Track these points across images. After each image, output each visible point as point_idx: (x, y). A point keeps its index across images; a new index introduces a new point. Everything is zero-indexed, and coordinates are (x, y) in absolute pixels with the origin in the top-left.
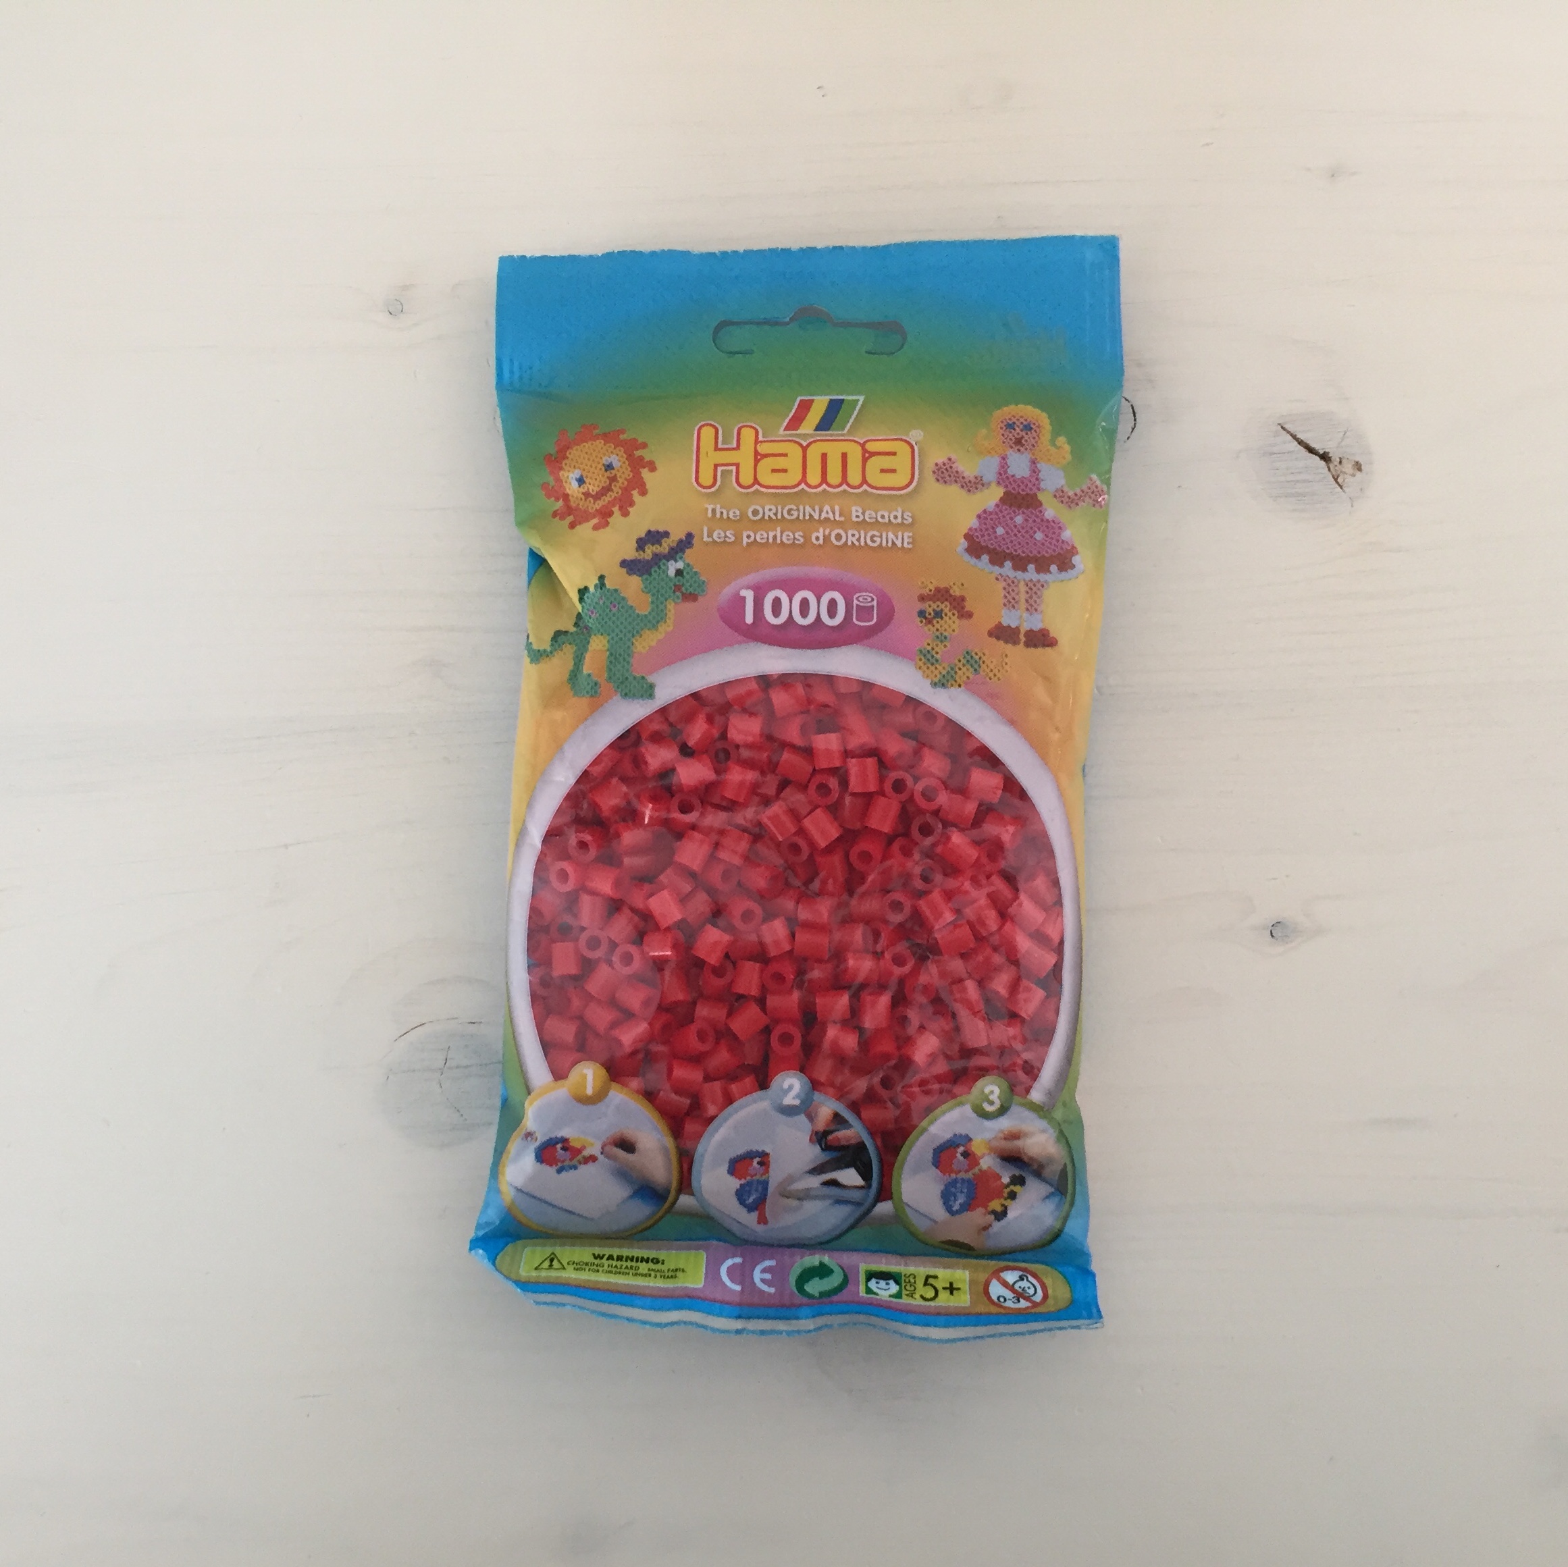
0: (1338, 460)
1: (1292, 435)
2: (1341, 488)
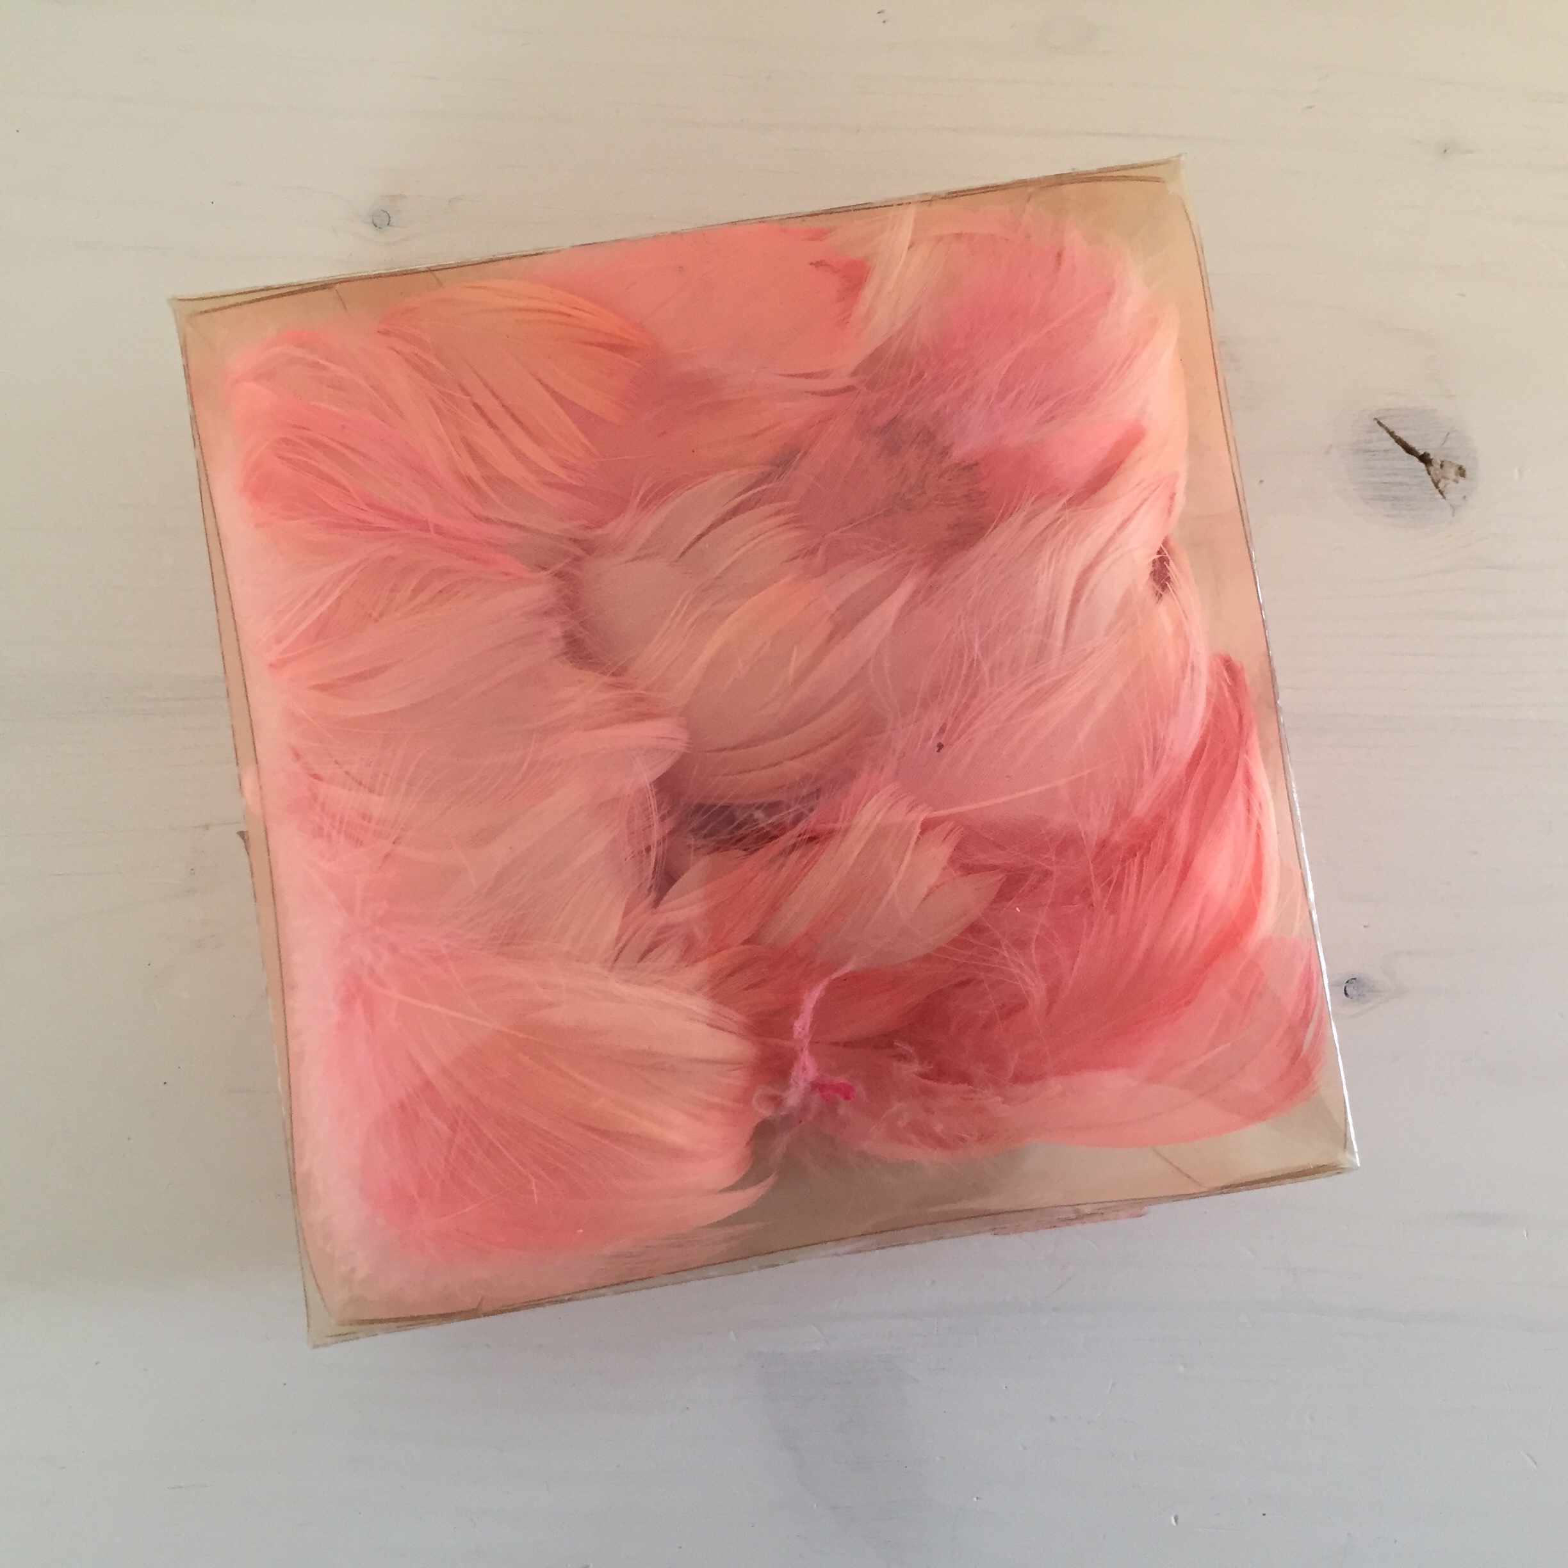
0: (1439, 462)
1: (1388, 432)
2: (1442, 494)
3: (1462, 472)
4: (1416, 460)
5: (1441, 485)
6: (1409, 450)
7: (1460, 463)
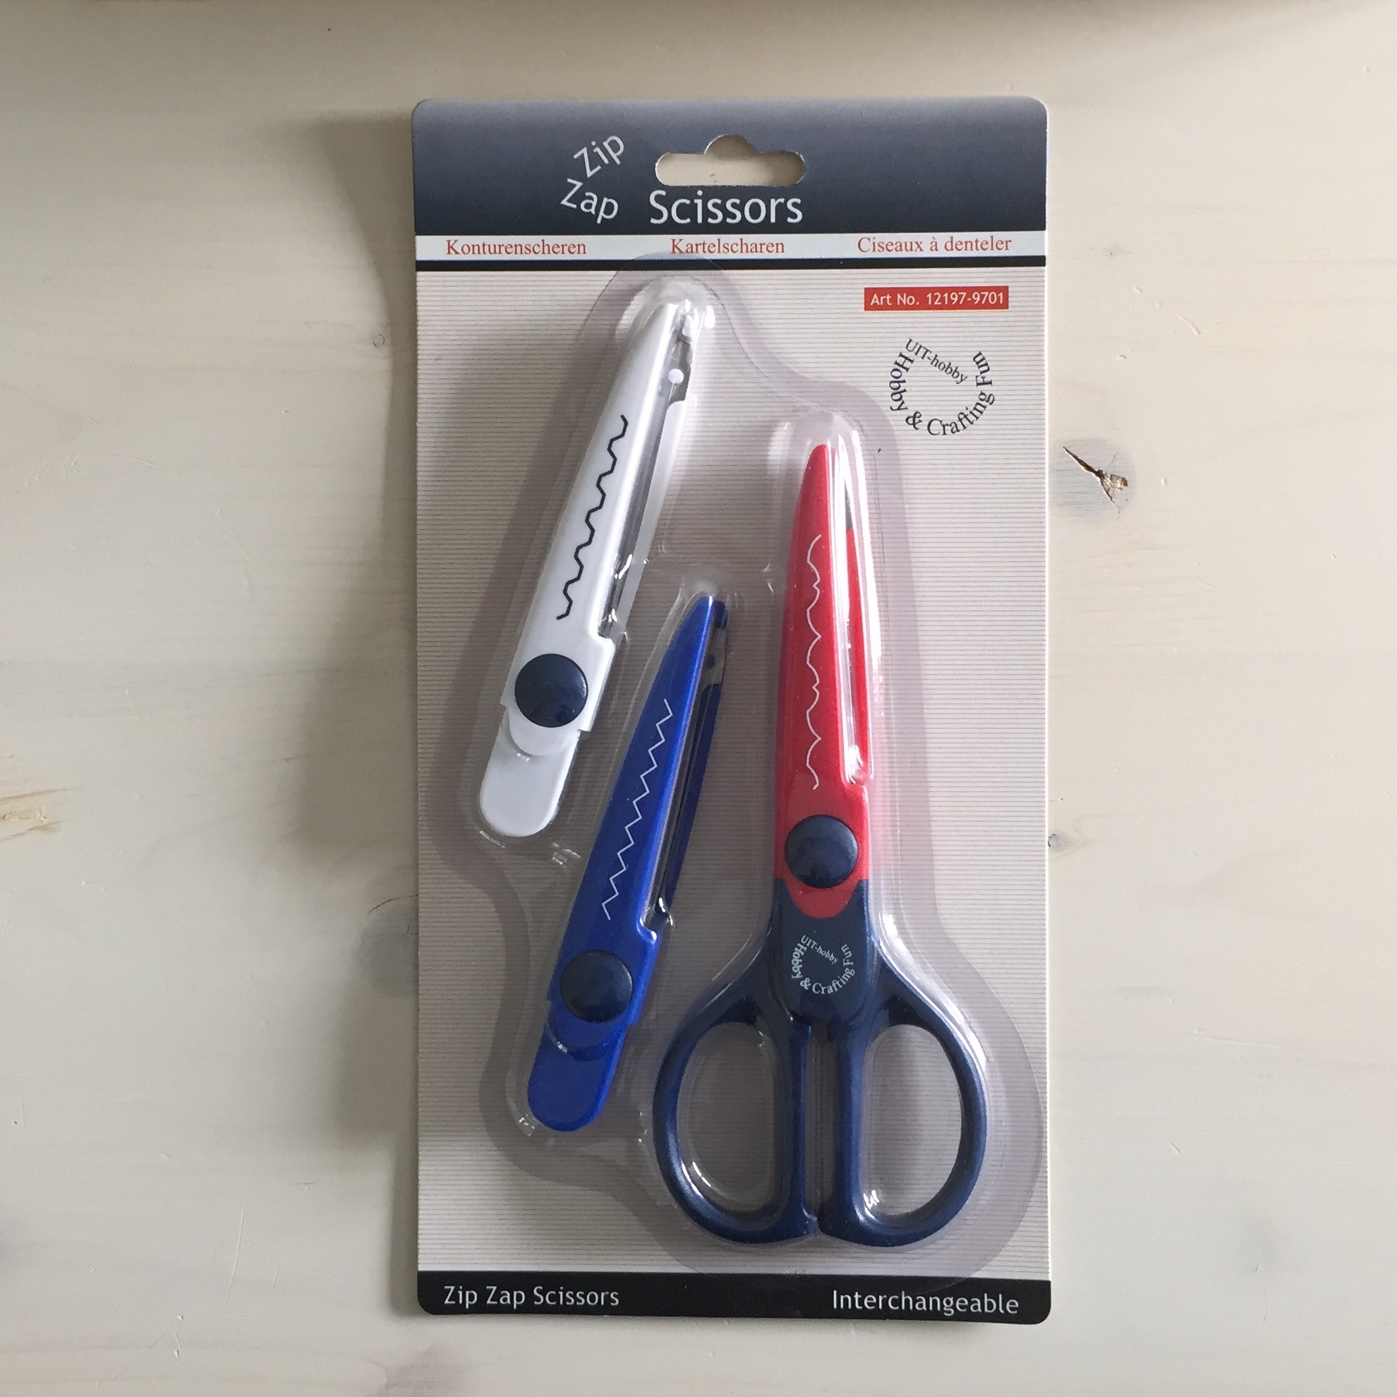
0: (1109, 476)
1: (1074, 456)
2: (1111, 498)
3: (1125, 482)
4: (1093, 474)
5: (1109, 493)
6: (1089, 468)
7: (1122, 476)
